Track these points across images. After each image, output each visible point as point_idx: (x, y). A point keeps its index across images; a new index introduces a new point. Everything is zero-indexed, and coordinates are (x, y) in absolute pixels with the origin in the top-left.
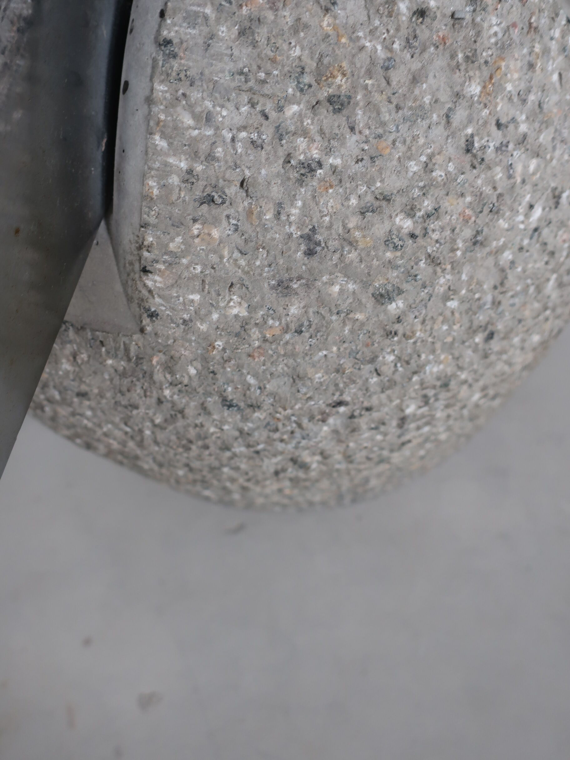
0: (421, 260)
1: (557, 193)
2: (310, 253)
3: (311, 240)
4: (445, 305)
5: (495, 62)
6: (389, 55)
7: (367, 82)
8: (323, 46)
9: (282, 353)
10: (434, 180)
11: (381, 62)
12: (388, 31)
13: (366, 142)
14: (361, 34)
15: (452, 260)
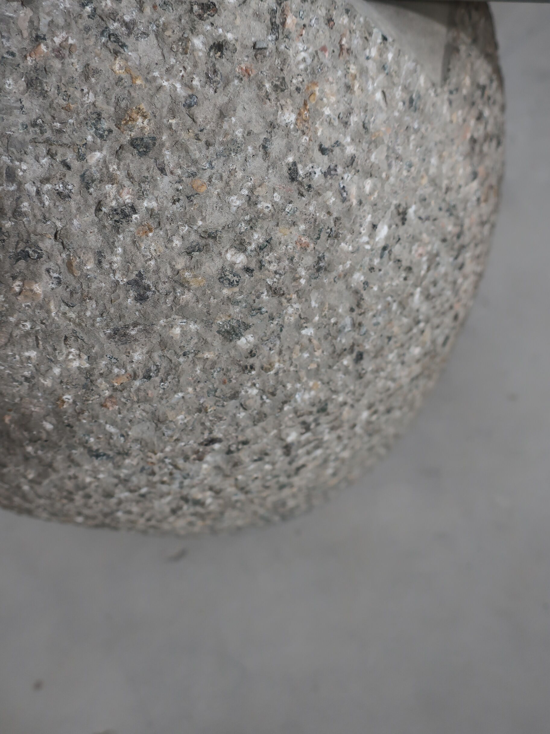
0: (262, 293)
1: (401, 210)
2: (141, 298)
3: (140, 286)
4: (300, 333)
5: (308, 88)
6: (190, 93)
7: (170, 121)
8: (118, 90)
9: (135, 399)
10: (260, 213)
11: (183, 100)
12: (185, 68)
13: (180, 181)
14: (156, 74)
15: (297, 289)
